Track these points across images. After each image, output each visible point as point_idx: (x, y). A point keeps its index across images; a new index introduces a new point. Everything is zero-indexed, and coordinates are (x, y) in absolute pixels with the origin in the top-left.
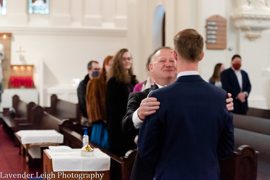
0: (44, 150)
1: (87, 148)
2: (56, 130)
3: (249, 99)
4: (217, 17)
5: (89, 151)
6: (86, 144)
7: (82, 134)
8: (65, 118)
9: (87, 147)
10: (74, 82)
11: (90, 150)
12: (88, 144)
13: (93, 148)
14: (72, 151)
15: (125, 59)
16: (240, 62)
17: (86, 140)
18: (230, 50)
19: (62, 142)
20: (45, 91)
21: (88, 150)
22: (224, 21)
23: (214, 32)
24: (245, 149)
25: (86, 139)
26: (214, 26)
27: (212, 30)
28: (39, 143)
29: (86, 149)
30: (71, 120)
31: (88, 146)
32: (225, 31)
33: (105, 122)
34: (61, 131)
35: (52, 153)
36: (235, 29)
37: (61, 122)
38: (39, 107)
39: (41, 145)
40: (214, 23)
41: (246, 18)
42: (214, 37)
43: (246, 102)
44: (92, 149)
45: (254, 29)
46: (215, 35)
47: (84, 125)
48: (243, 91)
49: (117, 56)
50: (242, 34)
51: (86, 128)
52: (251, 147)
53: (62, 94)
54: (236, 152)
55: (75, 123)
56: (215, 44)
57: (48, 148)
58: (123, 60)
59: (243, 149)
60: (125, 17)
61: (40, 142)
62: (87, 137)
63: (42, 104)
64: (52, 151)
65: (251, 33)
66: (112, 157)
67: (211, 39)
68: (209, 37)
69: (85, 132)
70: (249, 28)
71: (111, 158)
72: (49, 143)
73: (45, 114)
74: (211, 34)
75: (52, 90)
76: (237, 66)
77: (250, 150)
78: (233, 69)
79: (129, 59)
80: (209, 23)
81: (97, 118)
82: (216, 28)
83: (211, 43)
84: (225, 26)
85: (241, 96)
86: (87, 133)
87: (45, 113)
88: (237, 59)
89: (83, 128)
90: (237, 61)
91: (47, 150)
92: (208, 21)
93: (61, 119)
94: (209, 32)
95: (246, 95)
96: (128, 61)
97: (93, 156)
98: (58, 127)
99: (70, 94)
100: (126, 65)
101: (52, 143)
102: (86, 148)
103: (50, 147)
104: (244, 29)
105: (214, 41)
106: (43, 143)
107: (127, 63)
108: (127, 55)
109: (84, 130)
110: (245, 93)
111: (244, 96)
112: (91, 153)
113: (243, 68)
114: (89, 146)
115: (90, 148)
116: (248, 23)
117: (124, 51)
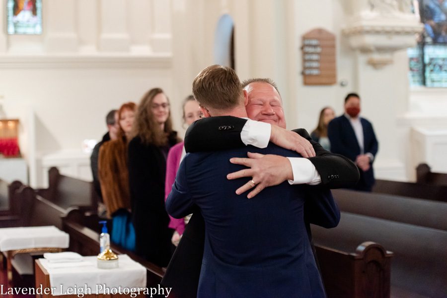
0: (37, 261)
1: (108, 255)
2: (57, 226)
3: (376, 165)
4: (320, 31)
5: (110, 260)
6: (105, 248)
7: (99, 232)
8: (71, 206)
9: (108, 253)
10: (87, 146)
11: (112, 258)
12: (109, 247)
13: (117, 254)
14: (82, 261)
15: (157, 106)
16: (358, 104)
17: (105, 242)
18: (342, 85)
19: (66, 245)
20: (39, 162)
21: (108, 259)
22: (331, 38)
23: (315, 57)
24: (369, 249)
25: (104, 240)
26: (315, 46)
27: (312, 53)
28: (29, 249)
29: (105, 257)
30: (82, 209)
31: (108, 251)
32: (333, 55)
33: (130, 210)
34: (64, 228)
35: (50, 264)
36: (351, 50)
37: (64, 212)
38: (29, 189)
39: (32, 252)
40: (314, 42)
41: (368, 32)
42: (315, 64)
43: (371, 171)
44: (115, 256)
45: (380, 49)
46: (317, 61)
47: (104, 217)
48: (366, 151)
49: (144, 100)
50: (362, 59)
51: (105, 222)
52: (379, 244)
53: (66, 166)
54: (354, 255)
55: (88, 214)
56: (317, 76)
57: (42, 257)
58: (154, 107)
59: (366, 249)
60: (167, 36)
61: (31, 246)
62: (106, 237)
63: (34, 185)
64: (49, 261)
65: (376, 57)
66: (149, 268)
67: (311, 68)
68: (308, 64)
69: (104, 229)
70: (372, 48)
71: (148, 271)
72: (46, 248)
73: (38, 200)
74: (311, 60)
75: (51, 160)
76: (354, 111)
77: (378, 249)
78: (347, 116)
79: (164, 105)
80: (307, 42)
81: (116, 207)
82: (319, 50)
83: (310, 76)
84: (333, 47)
85: (362, 160)
86: (106, 230)
87: (39, 198)
88: (353, 100)
89: (100, 222)
90: (352, 104)
91: (41, 260)
92: (304, 38)
93: (65, 208)
94: (307, 57)
95: (369, 158)
96: (162, 109)
97: (118, 267)
98: (60, 221)
99: (81, 165)
100: (160, 116)
101: (51, 248)
102: (105, 254)
103: (46, 255)
104: (365, 50)
105: (315, 72)
106: (36, 249)
107: (161, 112)
108: (160, 99)
109: (102, 225)
110: (369, 155)
111: (367, 161)
112: (113, 263)
113: (363, 114)
114: (110, 251)
115: (113, 255)
116: (370, 40)
117: (156, 92)
